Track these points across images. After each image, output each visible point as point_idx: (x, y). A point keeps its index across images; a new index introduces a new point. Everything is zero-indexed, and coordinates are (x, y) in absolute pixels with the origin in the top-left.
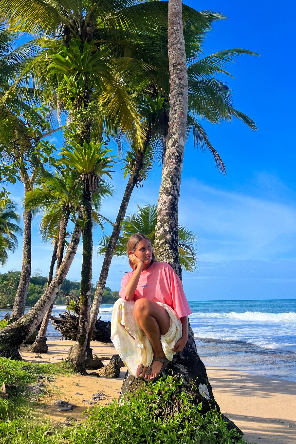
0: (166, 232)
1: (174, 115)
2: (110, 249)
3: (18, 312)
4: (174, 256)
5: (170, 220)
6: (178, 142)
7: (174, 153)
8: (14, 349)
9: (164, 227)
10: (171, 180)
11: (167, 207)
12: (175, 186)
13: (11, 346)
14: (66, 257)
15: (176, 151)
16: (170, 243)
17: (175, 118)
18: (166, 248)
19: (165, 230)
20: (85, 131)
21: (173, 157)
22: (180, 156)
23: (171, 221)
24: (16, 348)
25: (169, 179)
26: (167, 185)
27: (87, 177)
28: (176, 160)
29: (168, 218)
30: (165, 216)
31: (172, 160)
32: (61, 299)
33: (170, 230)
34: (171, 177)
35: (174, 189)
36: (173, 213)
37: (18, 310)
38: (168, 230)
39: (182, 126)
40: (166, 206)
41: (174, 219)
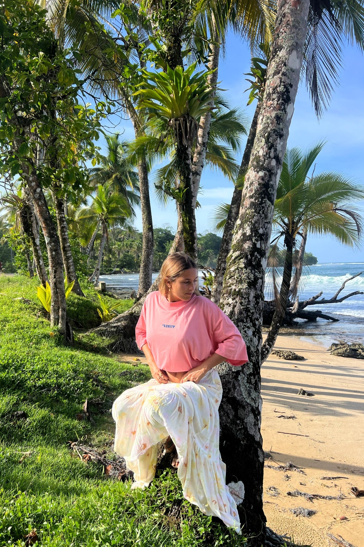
0: (245, 238)
1: (283, 8)
2: (229, 221)
3: (144, 290)
4: (249, 279)
5: (254, 215)
6: (285, 65)
7: (276, 87)
8: (129, 341)
9: (243, 229)
10: (267, 142)
11: (254, 192)
12: (272, 150)
13: (125, 337)
14: (179, 232)
15: (281, 82)
16: (246, 257)
17: (284, 14)
18: (240, 266)
19: (244, 234)
20: (172, 45)
21: (275, 96)
22: (288, 91)
23: (255, 218)
24: (131, 340)
25: (263, 140)
26: (258, 152)
27: (180, 124)
28: (279, 100)
29: (252, 212)
30: (249, 208)
31: (272, 102)
32: (212, 262)
33: (252, 234)
34: (266, 135)
35: (270, 157)
36: (261, 203)
37: (144, 287)
38: (248, 233)
39: (296, 28)
40: (252, 191)
41: (263, 213)
